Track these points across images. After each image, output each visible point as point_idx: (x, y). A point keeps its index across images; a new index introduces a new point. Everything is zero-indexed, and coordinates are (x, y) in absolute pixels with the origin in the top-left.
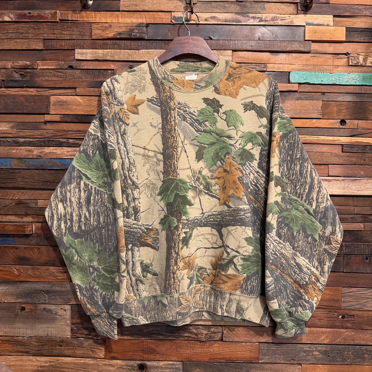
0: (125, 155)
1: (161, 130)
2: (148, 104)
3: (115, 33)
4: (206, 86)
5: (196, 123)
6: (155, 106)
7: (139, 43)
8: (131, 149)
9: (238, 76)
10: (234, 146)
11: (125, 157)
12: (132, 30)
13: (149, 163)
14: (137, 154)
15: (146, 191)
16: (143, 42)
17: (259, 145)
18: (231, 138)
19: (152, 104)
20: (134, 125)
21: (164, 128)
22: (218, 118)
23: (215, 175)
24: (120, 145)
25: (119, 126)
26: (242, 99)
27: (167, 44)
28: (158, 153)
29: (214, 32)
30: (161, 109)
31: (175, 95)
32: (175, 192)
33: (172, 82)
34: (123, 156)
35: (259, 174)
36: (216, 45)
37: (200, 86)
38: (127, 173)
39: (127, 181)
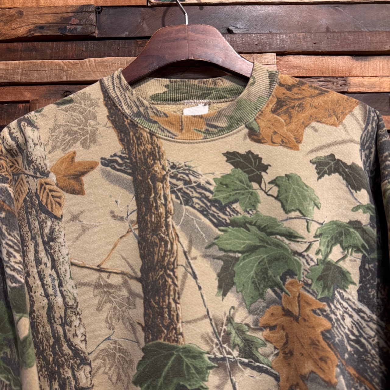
0: (54, 288)
1: (137, 226)
2: (103, 172)
3: (32, 27)
4: (230, 128)
5: (213, 209)
6: (119, 173)
7: (83, 45)
8: (68, 274)
9: (297, 103)
10: (303, 257)
11: (55, 292)
12: (67, 20)
13: (111, 302)
14: (81, 284)
15: (108, 366)
16: (90, 44)
17: (358, 251)
18: (296, 237)
19: (113, 171)
20: (75, 218)
21: (141, 220)
22: (261, 194)
23: (263, 320)
24: (42, 266)
25: (39, 223)
26: (312, 151)
27: (141, 45)
28: (131, 277)
29: (237, 19)
30: (135, 181)
31: (163, 148)
32: (175, 381)
33: (155, 122)
34: (50, 291)
35: (362, 314)
36: (243, 44)
37: (216, 127)
38: (60, 329)
39: (61, 350)
